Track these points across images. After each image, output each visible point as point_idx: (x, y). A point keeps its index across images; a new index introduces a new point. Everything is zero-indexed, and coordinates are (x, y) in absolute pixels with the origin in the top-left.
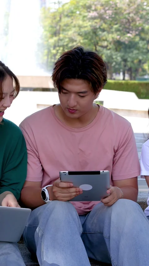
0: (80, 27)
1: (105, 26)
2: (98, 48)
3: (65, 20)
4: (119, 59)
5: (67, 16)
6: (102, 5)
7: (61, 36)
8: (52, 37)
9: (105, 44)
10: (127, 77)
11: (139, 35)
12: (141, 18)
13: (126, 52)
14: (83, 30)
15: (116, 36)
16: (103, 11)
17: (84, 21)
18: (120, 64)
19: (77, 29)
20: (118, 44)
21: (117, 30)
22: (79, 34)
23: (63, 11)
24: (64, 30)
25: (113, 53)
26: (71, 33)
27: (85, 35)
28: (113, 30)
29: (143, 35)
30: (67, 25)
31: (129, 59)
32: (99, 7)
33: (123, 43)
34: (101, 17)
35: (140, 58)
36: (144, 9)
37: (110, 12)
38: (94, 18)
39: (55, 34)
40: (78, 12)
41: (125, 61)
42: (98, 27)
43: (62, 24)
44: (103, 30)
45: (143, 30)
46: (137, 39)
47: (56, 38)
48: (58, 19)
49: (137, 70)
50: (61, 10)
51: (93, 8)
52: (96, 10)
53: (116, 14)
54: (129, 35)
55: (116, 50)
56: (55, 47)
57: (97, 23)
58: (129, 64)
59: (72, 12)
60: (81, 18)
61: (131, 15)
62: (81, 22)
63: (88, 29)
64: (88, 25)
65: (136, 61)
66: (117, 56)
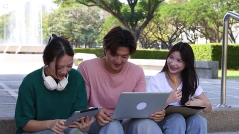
0: (63, 22)
1: (76, 21)
2: (73, 32)
3: (56, 19)
4: (83, 38)
5: (57, 17)
6: (74, 11)
7: (54, 27)
8: (48, 27)
9: (76, 30)
10: (87, 47)
11: (93, 26)
12: (94, 17)
13: (87, 34)
14: (65, 23)
15: (82, 26)
16: (75, 14)
17: (65, 19)
18: (84, 40)
19: (61, 23)
20: (83, 30)
21: (83, 23)
22: (64, 26)
23: (55, 14)
24: (55, 24)
25: (81, 35)
26: (59, 25)
27: (66, 26)
28: (80, 23)
29: (95, 26)
30: (56, 21)
31: (89, 38)
32: (73, 12)
33: (86, 30)
34: (74, 17)
35: (94, 37)
36: (95, 13)
37: (79, 14)
38: (70, 17)
39: (51, 25)
40: (62, 15)
41: (86, 38)
42: (72, 21)
43: (54, 20)
44: (75, 23)
45: (95, 23)
46: (93, 28)
47: (51, 28)
48: (52, 18)
49: (92, 43)
50: (53, 13)
51: (70, 12)
52: (71, 13)
53: (82, 15)
54: (89, 26)
55: (82, 33)
56: (50, 32)
57: (72, 20)
58: (88, 40)
59: (59, 14)
60: (64, 17)
61: (89, 16)
62: (64, 20)
63: (68, 23)
64: (67, 21)
65: (91, 39)
66: (83, 37)
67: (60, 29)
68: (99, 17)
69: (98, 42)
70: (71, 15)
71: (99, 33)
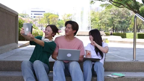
0: (108, 17)
1: (115, 16)
2: (114, 23)
3: (103, 15)
4: (120, 27)
5: (104, 14)
6: (115, 10)
7: (102, 20)
8: (99, 20)
9: (116, 22)
10: (123, 32)
11: (126, 19)
12: (127, 14)
13: (122, 24)
14: (109, 18)
15: (119, 20)
17: (109, 15)
18: (120, 28)
20: (120, 22)
22: (108, 20)
23: (103, 12)
24: (103, 18)
25: (118, 24)
26: (105, 19)
27: (109, 20)
28: (118, 18)
29: (127, 19)
30: (104, 17)
31: (123, 26)
32: (114, 11)
34: (114, 14)
35: (127, 26)
36: (127, 11)
37: (117, 12)
39: (100, 19)
41: (122, 27)
43: (102, 16)
44: (115, 18)
46: (126, 20)
47: (100, 21)
48: (101, 15)
49: (125, 30)
51: (112, 11)
52: (113, 12)
54: (123, 19)
55: (119, 24)
56: (100, 23)
57: (113, 16)
59: (106, 13)
60: (108, 14)
61: (124, 13)
62: (108, 16)
63: (110, 18)
64: (110, 17)
65: (125, 27)
66: (120, 26)
67: (106, 21)
68: (130, 14)
69: (130, 29)
70: (113, 13)
71: (130, 23)
